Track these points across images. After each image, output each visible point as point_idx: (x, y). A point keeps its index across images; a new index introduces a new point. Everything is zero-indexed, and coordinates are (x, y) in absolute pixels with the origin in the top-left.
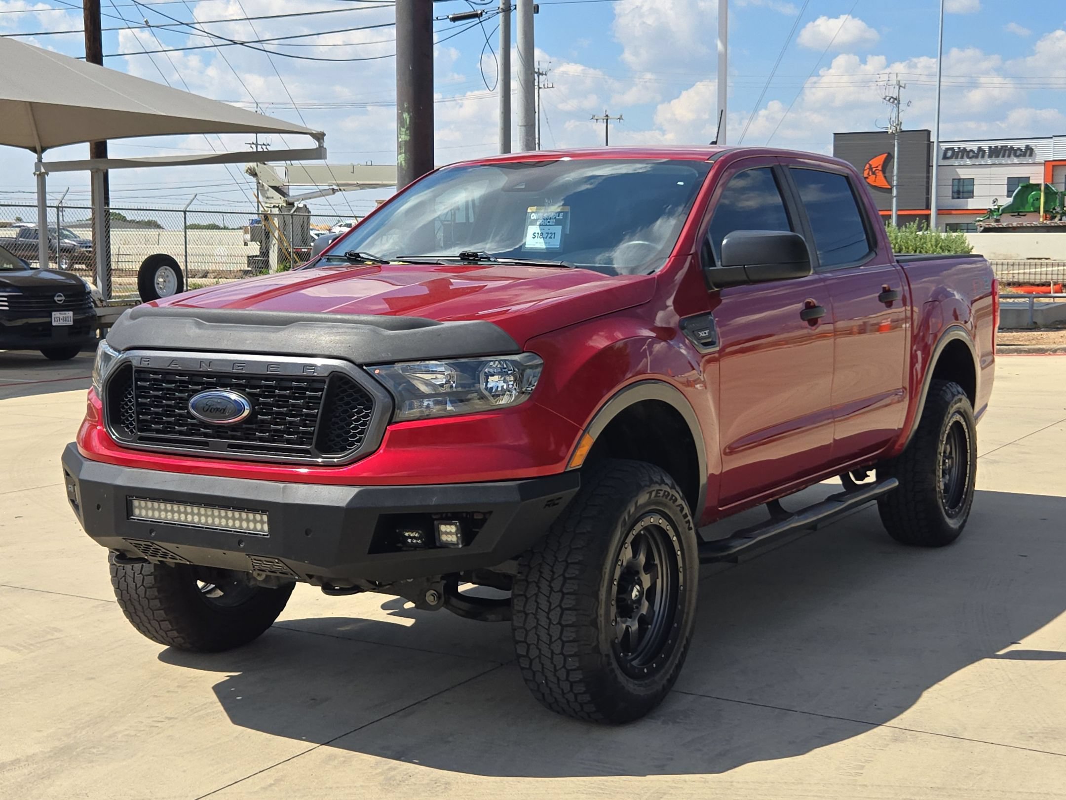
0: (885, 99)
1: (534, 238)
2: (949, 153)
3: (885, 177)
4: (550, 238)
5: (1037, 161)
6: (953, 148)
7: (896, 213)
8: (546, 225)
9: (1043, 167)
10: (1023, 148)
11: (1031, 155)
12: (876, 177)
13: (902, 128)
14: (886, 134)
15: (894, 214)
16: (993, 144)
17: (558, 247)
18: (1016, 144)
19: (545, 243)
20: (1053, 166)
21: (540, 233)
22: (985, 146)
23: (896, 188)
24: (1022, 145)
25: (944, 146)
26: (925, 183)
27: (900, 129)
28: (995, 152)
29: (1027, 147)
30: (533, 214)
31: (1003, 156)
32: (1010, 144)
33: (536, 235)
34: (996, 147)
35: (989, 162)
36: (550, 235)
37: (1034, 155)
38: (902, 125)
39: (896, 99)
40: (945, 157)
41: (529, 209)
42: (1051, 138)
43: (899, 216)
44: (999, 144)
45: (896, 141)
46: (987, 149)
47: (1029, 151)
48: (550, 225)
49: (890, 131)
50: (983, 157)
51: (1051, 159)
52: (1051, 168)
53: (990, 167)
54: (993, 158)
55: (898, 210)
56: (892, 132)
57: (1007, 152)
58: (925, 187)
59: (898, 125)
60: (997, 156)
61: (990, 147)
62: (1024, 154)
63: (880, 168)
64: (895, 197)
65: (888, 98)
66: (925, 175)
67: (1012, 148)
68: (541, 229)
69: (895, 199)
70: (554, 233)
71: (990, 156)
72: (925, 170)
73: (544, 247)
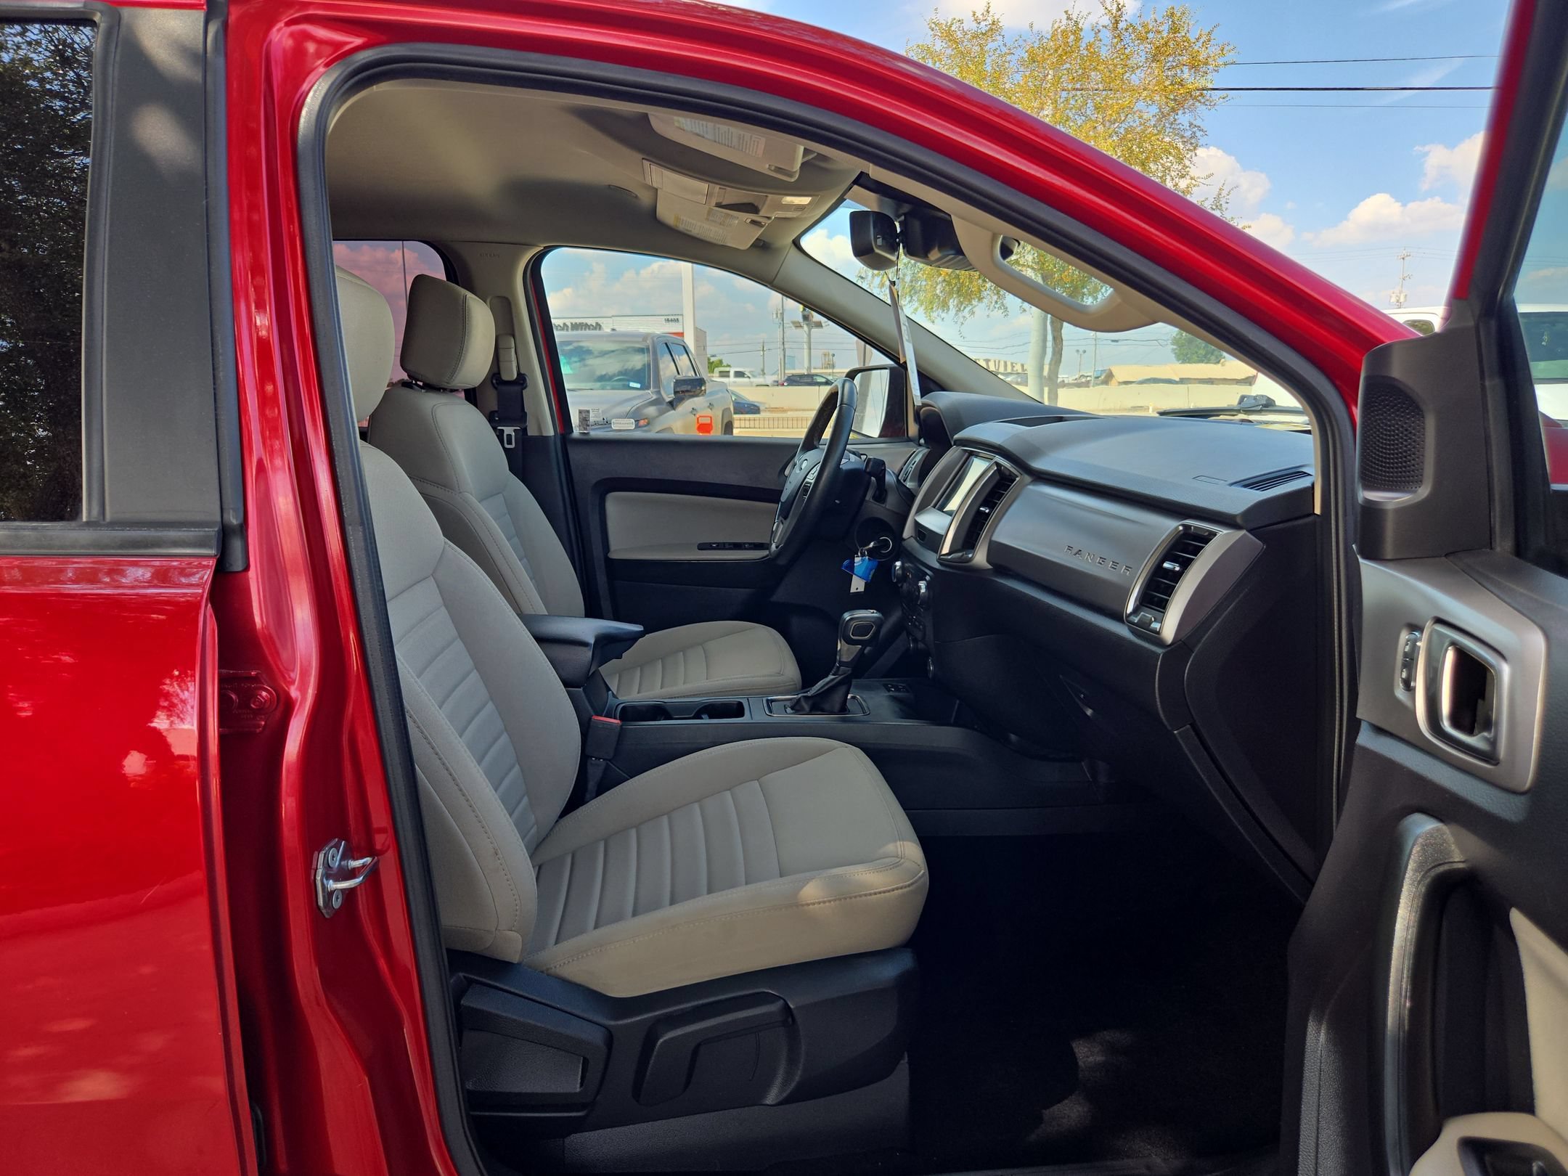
10: (594, 325)
11: (600, 329)
16: (574, 321)
18: (589, 322)
24: (593, 322)
28: (576, 327)
29: (597, 324)
31: (581, 329)
32: (584, 321)
34: (576, 323)
42: (611, 317)
44: (578, 321)
46: (569, 325)
47: (598, 326)
50: (567, 330)
51: (613, 332)
57: (584, 327)
60: (577, 330)
61: (572, 324)
62: (595, 328)
71: (572, 329)
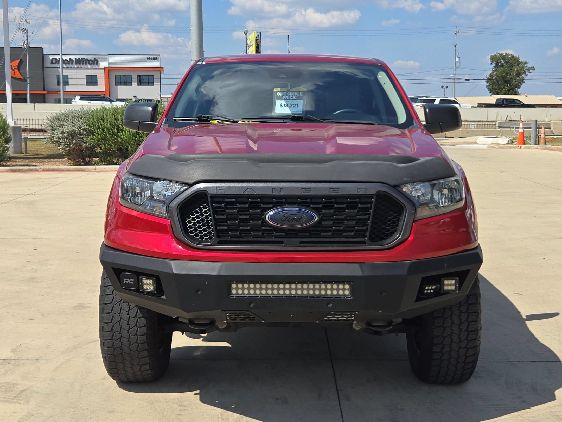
0: (19, 29)
1: (281, 107)
2: (54, 61)
3: (20, 72)
4: (294, 107)
5: (100, 67)
6: (56, 58)
7: (30, 93)
8: (290, 99)
9: (104, 70)
10: (93, 60)
11: (97, 64)
12: (15, 72)
13: (30, 46)
14: (21, 48)
15: (28, 92)
16: (77, 57)
17: (301, 112)
18: (89, 58)
19: (290, 110)
20: (109, 70)
21: (285, 104)
22: (73, 58)
23: (29, 79)
24: (92, 58)
25: (51, 57)
26: (42, 77)
27: (29, 46)
28: (78, 61)
29: (95, 59)
30: (278, 93)
31: (83, 64)
32: (85, 57)
33: (283, 105)
34: (79, 59)
35: (76, 66)
36: (293, 105)
37: (98, 64)
38: (30, 44)
39: (25, 30)
40: (52, 63)
41: (274, 89)
42: (107, 55)
43: (31, 94)
44: (80, 57)
45: (27, 53)
46: (74, 60)
47: (96, 62)
48: (292, 99)
49: (23, 47)
50: (72, 63)
51: (108, 66)
52: (108, 71)
53: (77, 69)
54: (78, 64)
55: (30, 91)
56: (25, 48)
57: (85, 62)
58: (42, 79)
59: (28, 44)
60: (80, 64)
61: (76, 59)
62: (93, 63)
63: (16, 67)
64: (29, 84)
65: (21, 29)
66: (42, 72)
67: (87, 59)
68: (286, 102)
69: (28, 85)
70: (297, 104)
71: (76, 64)
72: (42, 69)
73: (290, 112)
